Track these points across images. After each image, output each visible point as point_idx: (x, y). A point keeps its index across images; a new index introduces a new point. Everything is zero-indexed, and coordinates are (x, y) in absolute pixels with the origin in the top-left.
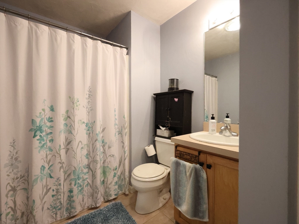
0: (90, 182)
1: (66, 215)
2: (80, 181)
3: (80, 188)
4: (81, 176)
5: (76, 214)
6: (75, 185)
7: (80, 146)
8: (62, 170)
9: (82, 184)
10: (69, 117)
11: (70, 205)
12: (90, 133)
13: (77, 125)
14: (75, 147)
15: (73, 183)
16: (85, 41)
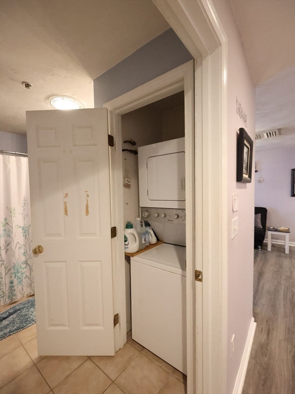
0: (28, 275)
1: (8, 301)
2: (19, 275)
3: (19, 280)
4: (20, 270)
5: (17, 300)
6: (15, 277)
7: (18, 246)
8: (3, 266)
9: (21, 277)
10: (7, 224)
11: (12, 293)
12: (26, 235)
13: (14, 230)
14: (13, 247)
15: (13, 276)
16: (20, 159)
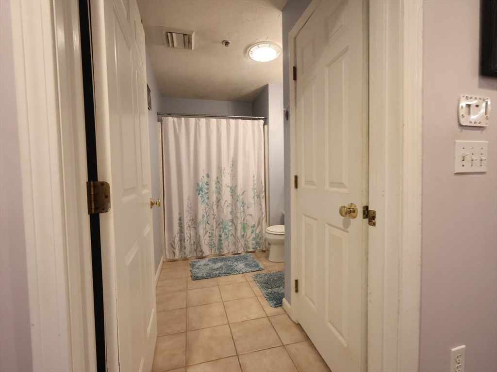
0: (234, 233)
1: (217, 252)
2: (226, 231)
3: (226, 236)
4: (227, 227)
5: (224, 253)
6: (223, 232)
7: (226, 204)
8: (214, 220)
9: (228, 233)
10: (218, 182)
11: (220, 246)
12: (233, 195)
13: (223, 188)
14: (223, 204)
15: (222, 230)
16: (229, 122)
